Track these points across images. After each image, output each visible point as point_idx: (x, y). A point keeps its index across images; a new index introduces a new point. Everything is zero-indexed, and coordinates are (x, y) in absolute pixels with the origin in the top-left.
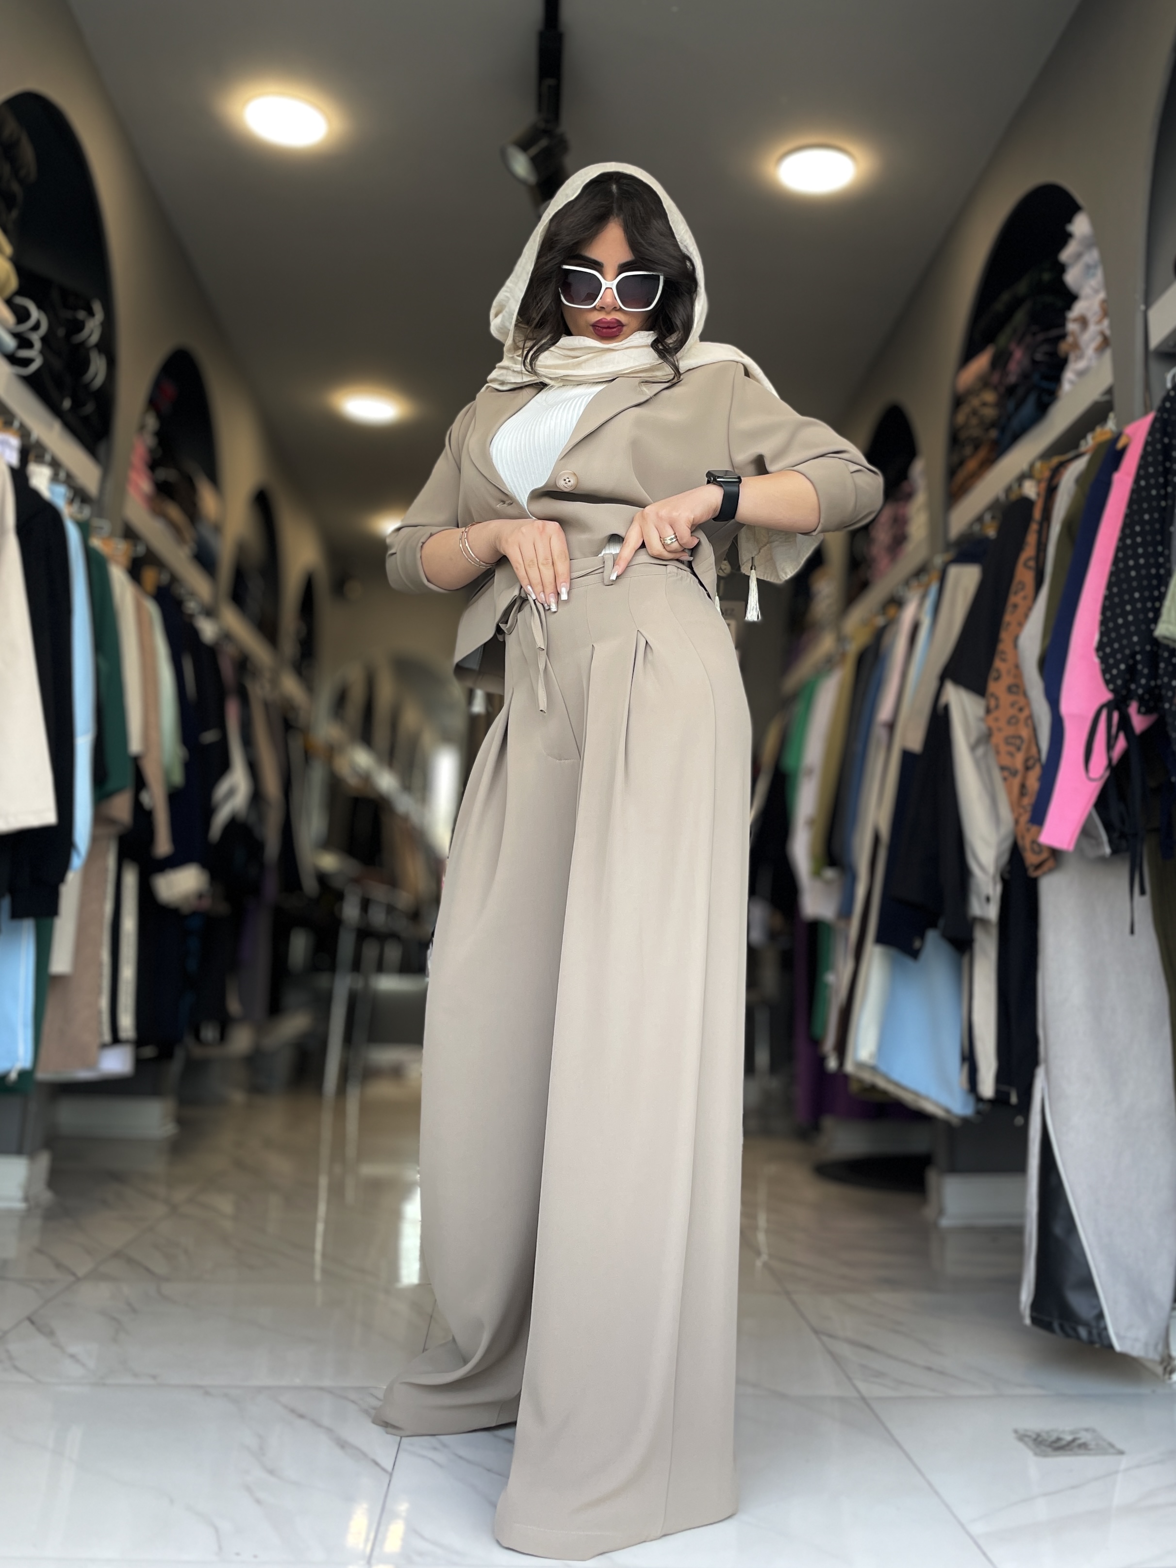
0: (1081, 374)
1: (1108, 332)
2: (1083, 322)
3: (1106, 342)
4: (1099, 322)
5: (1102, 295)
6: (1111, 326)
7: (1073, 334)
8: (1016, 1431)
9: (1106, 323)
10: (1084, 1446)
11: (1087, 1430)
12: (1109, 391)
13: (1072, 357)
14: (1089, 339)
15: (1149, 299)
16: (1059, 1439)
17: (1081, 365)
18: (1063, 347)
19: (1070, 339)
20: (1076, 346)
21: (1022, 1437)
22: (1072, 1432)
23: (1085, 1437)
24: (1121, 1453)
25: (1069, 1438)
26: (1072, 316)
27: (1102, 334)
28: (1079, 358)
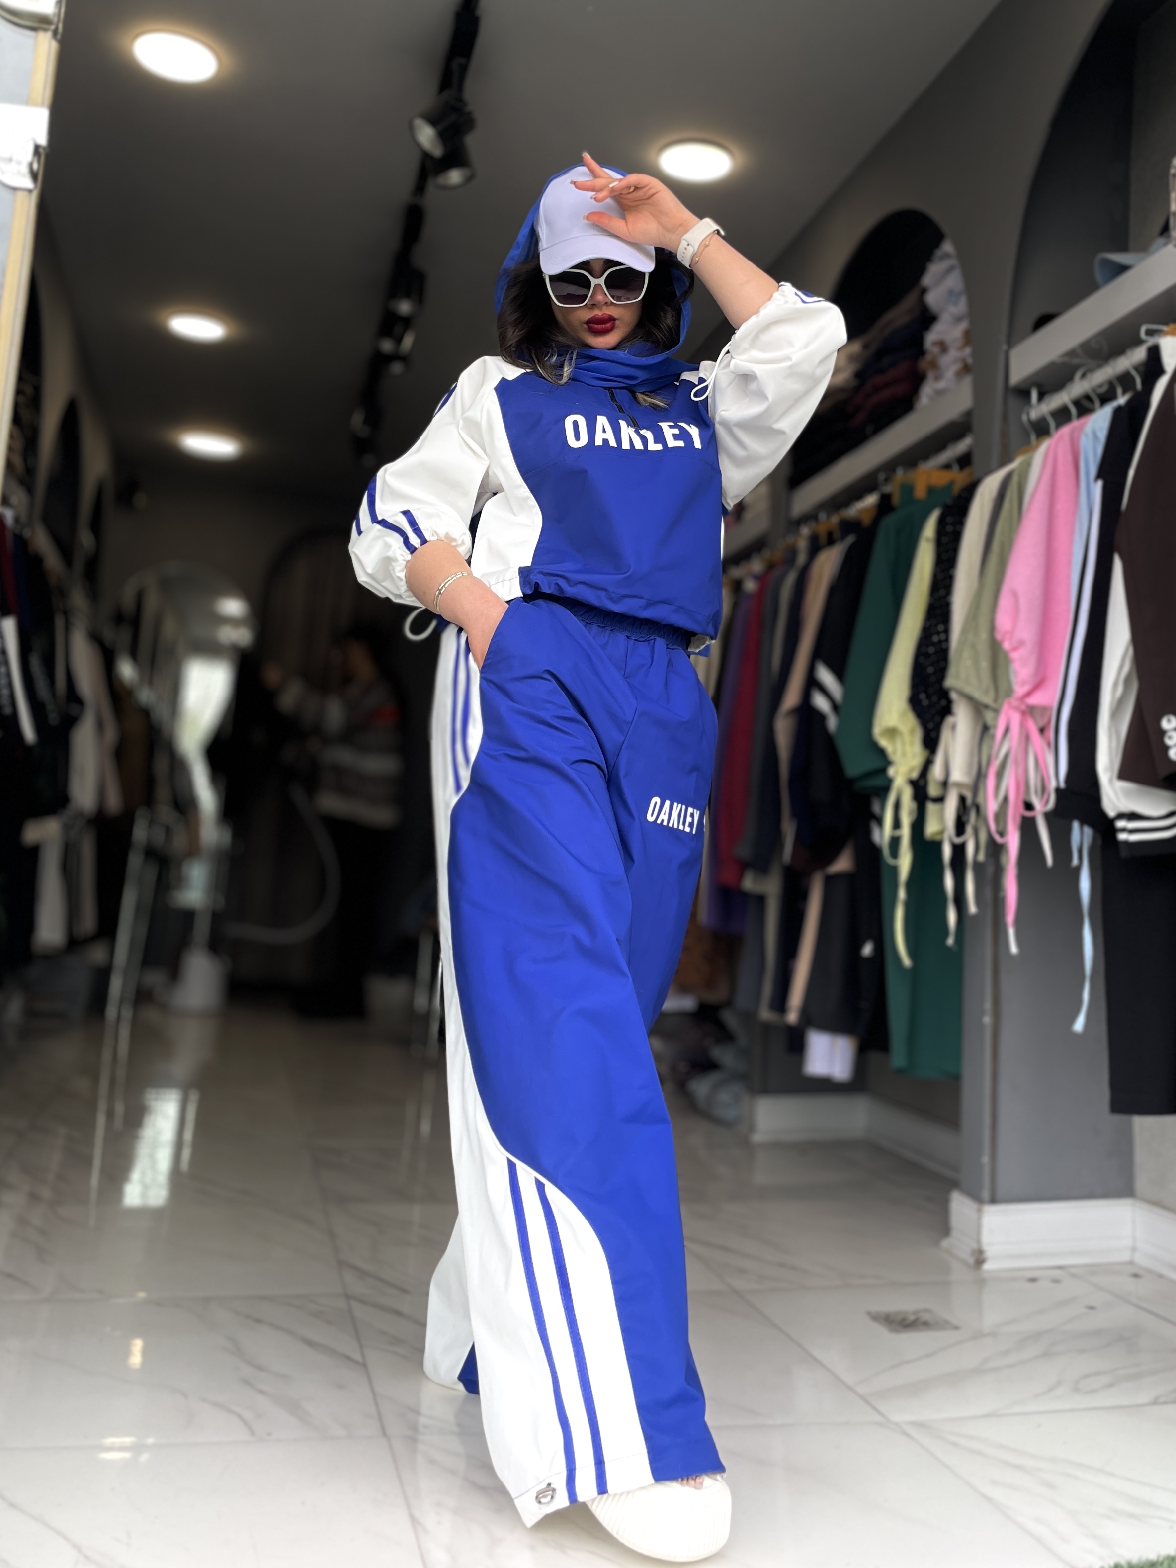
0: (940, 393)
1: (970, 361)
2: (943, 347)
3: (966, 369)
4: (961, 348)
5: (964, 325)
6: (974, 355)
7: (931, 354)
8: (869, 1314)
9: (968, 351)
10: (926, 1325)
11: (927, 1311)
12: (968, 414)
13: (931, 375)
14: (950, 363)
15: (1012, 339)
16: (904, 1320)
17: (941, 385)
18: (923, 364)
19: (928, 357)
20: (934, 365)
21: (876, 1318)
22: (916, 1313)
23: (926, 1317)
24: (956, 1328)
25: (912, 1318)
26: (931, 337)
27: (964, 361)
28: (938, 378)
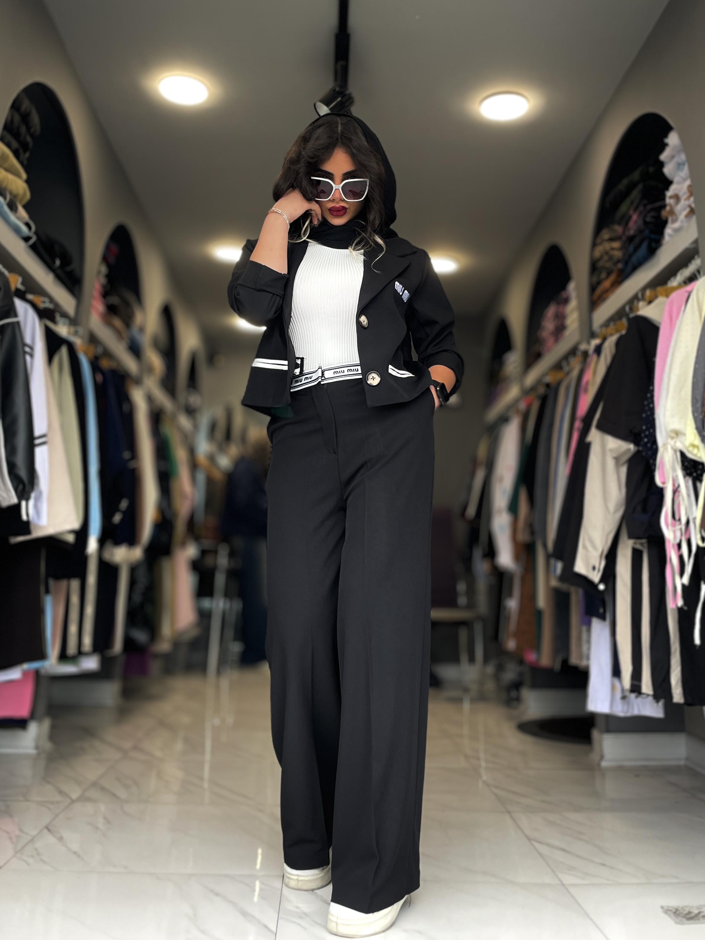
0: (677, 231)
1: (693, 206)
2: (677, 198)
3: (692, 211)
4: (688, 198)
5: (688, 182)
6: (695, 202)
7: (670, 205)
8: (663, 907)
9: (692, 199)
12: (696, 242)
13: (670, 220)
14: (681, 209)
16: (690, 913)
17: (677, 225)
18: (664, 213)
19: (668, 208)
20: (672, 212)
21: (667, 911)
22: (698, 908)
25: (696, 911)
26: (669, 193)
27: (690, 206)
28: (675, 221)
